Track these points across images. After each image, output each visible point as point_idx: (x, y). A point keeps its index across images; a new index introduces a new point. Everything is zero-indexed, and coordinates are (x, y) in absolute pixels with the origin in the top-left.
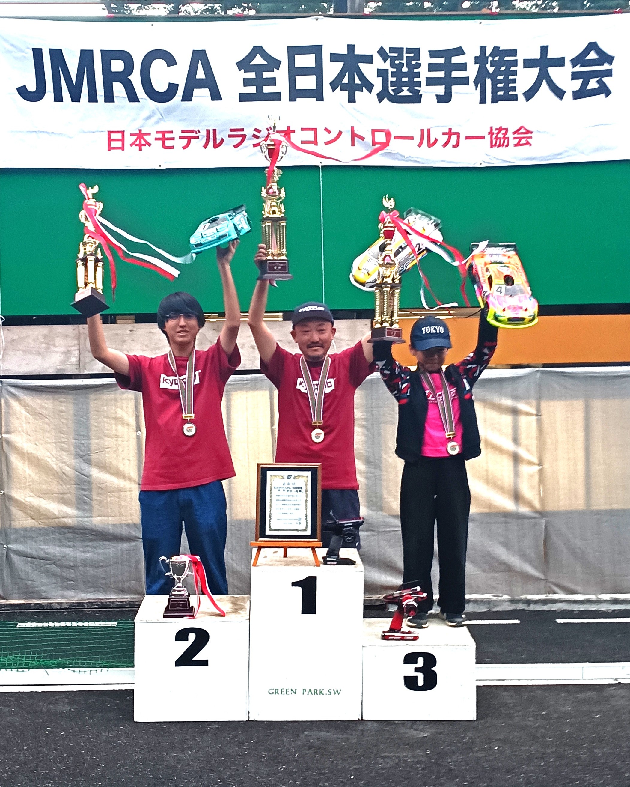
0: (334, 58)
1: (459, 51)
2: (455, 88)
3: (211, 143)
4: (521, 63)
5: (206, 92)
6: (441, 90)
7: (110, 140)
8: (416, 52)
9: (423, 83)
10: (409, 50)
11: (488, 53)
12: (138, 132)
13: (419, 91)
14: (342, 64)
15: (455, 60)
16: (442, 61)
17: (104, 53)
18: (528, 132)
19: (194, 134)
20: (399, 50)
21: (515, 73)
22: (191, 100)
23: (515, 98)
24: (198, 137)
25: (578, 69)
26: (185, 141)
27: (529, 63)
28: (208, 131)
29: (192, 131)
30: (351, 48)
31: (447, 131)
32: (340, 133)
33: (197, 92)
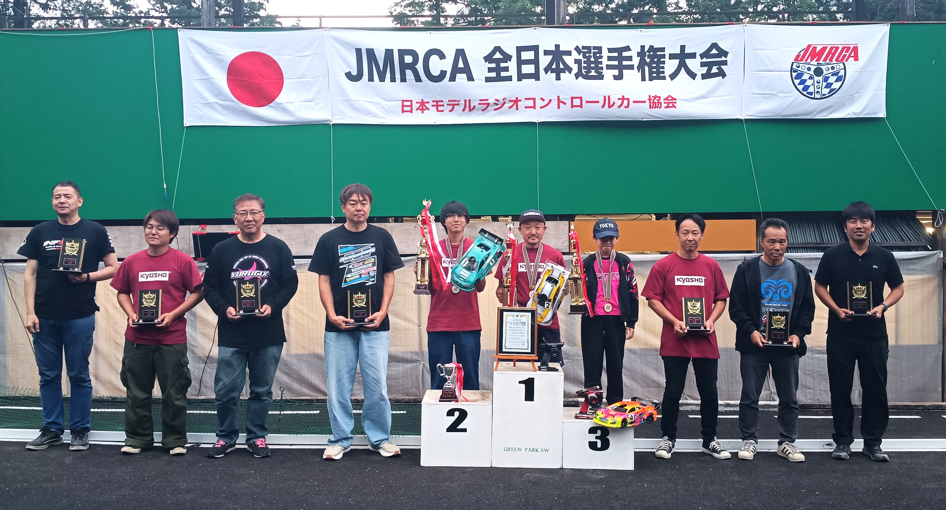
0: (546, 53)
1: (628, 49)
2: (625, 71)
3: (467, 108)
4: (667, 56)
5: (464, 76)
6: (616, 72)
7: (403, 106)
8: (600, 49)
9: (605, 68)
10: (595, 48)
11: (646, 49)
12: (421, 101)
13: (602, 72)
14: (552, 56)
15: (625, 54)
16: (616, 54)
17: (399, 51)
18: (673, 99)
19: (456, 103)
20: (589, 48)
21: (664, 62)
22: (455, 81)
23: (664, 78)
24: (459, 105)
25: (705, 60)
26: (451, 107)
27: (672, 56)
28: (465, 101)
29: (455, 101)
30: (557, 46)
31: (621, 97)
32: (550, 100)
33: (458, 76)
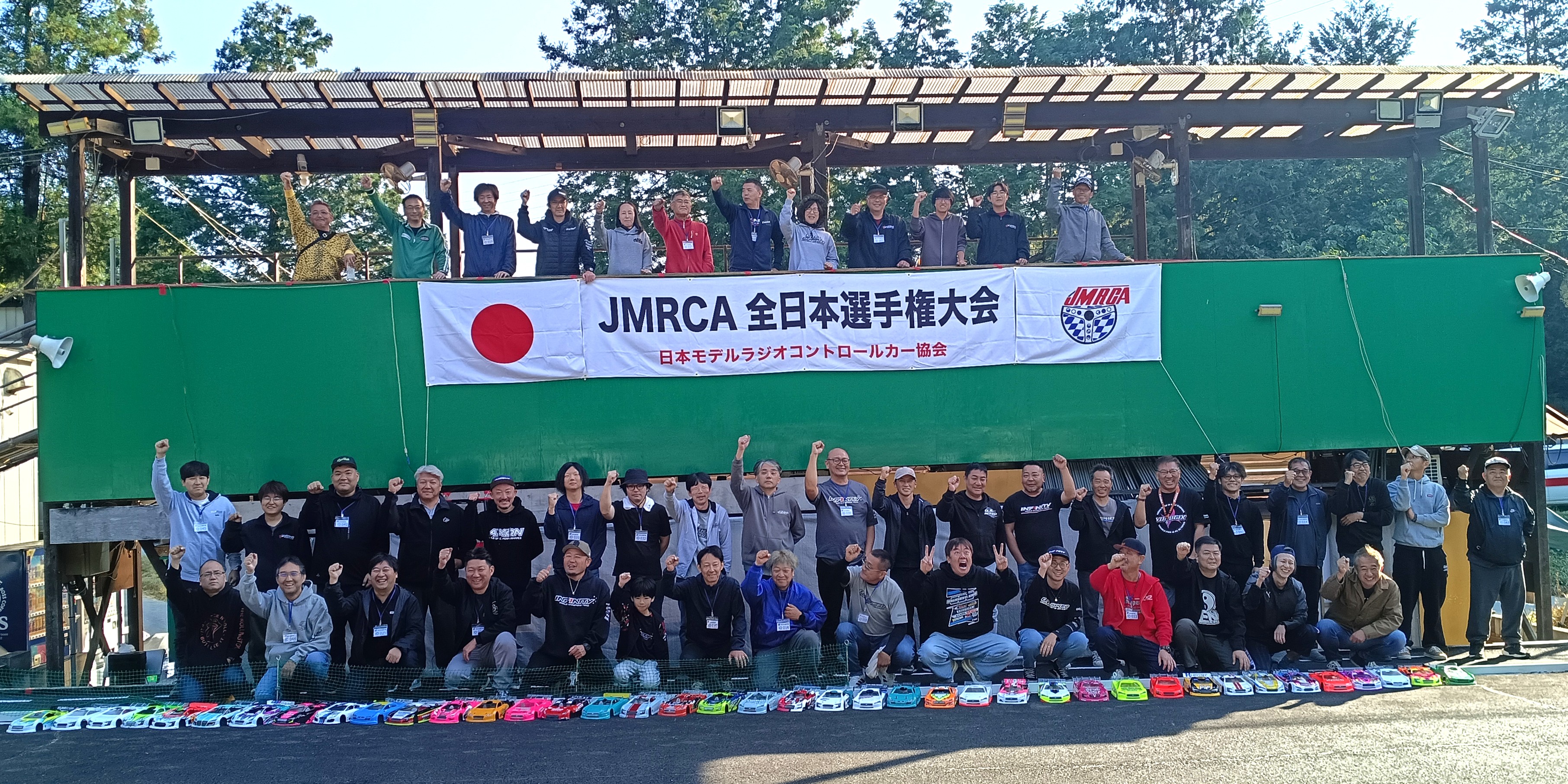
0: (812, 299)
1: (896, 293)
2: (893, 318)
3: (730, 359)
4: (936, 301)
5: (726, 324)
7: (662, 357)
8: (867, 294)
9: (872, 315)
10: (862, 293)
11: (915, 294)
12: (681, 352)
13: (870, 320)
14: (817, 303)
15: (893, 299)
16: (884, 300)
17: (657, 299)
18: (943, 346)
19: (719, 353)
20: (855, 294)
21: (933, 307)
22: (717, 330)
23: (933, 324)
24: (721, 355)
25: (975, 304)
27: (942, 301)
28: (728, 350)
29: (718, 350)
30: (823, 293)
31: (889, 346)
32: (817, 349)
33: (720, 325)
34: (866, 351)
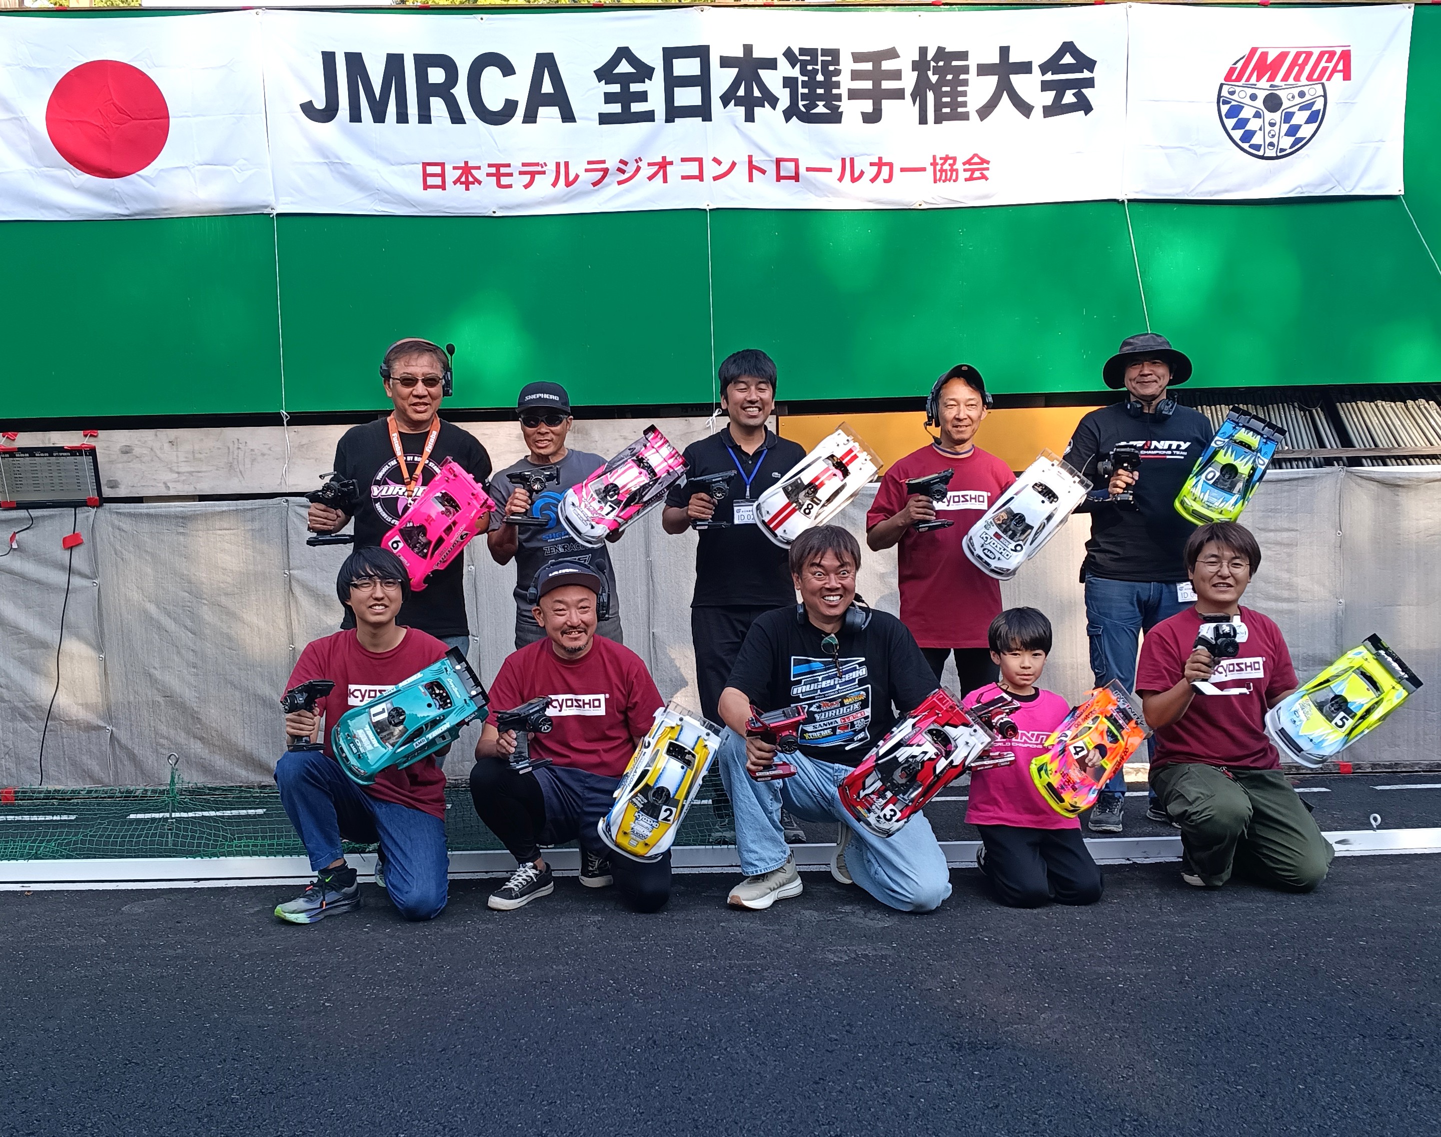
0: (725, 62)
1: (892, 54)
2: (885, 103)
3: (562, 180)
4: (973, 70)
6: (867, 106)
7: (425, 175)
8: (834, 54)
9: (845, 96)
10: (825, 52)
11: (929, 57)
12: (463, 165)
13: (839, 106)
14: (737, 70)
15: (887, 65)
16: (868, 66)
17: (418, 58)
18: (983, 161)
19: (539, 169)
20: (812, 52)
21: (965, 83)
22: (535, 122)
23: (965, 117)
24: (544, 173)
25: (1049, 77)
26: (527, 178)
27: (984, 70)
28: (558, 164)
29: (537, 164)
30: (748, 49)
31: (877, 161)
32: (734, 164)
33: (543, 111)
34: (830, 170)
